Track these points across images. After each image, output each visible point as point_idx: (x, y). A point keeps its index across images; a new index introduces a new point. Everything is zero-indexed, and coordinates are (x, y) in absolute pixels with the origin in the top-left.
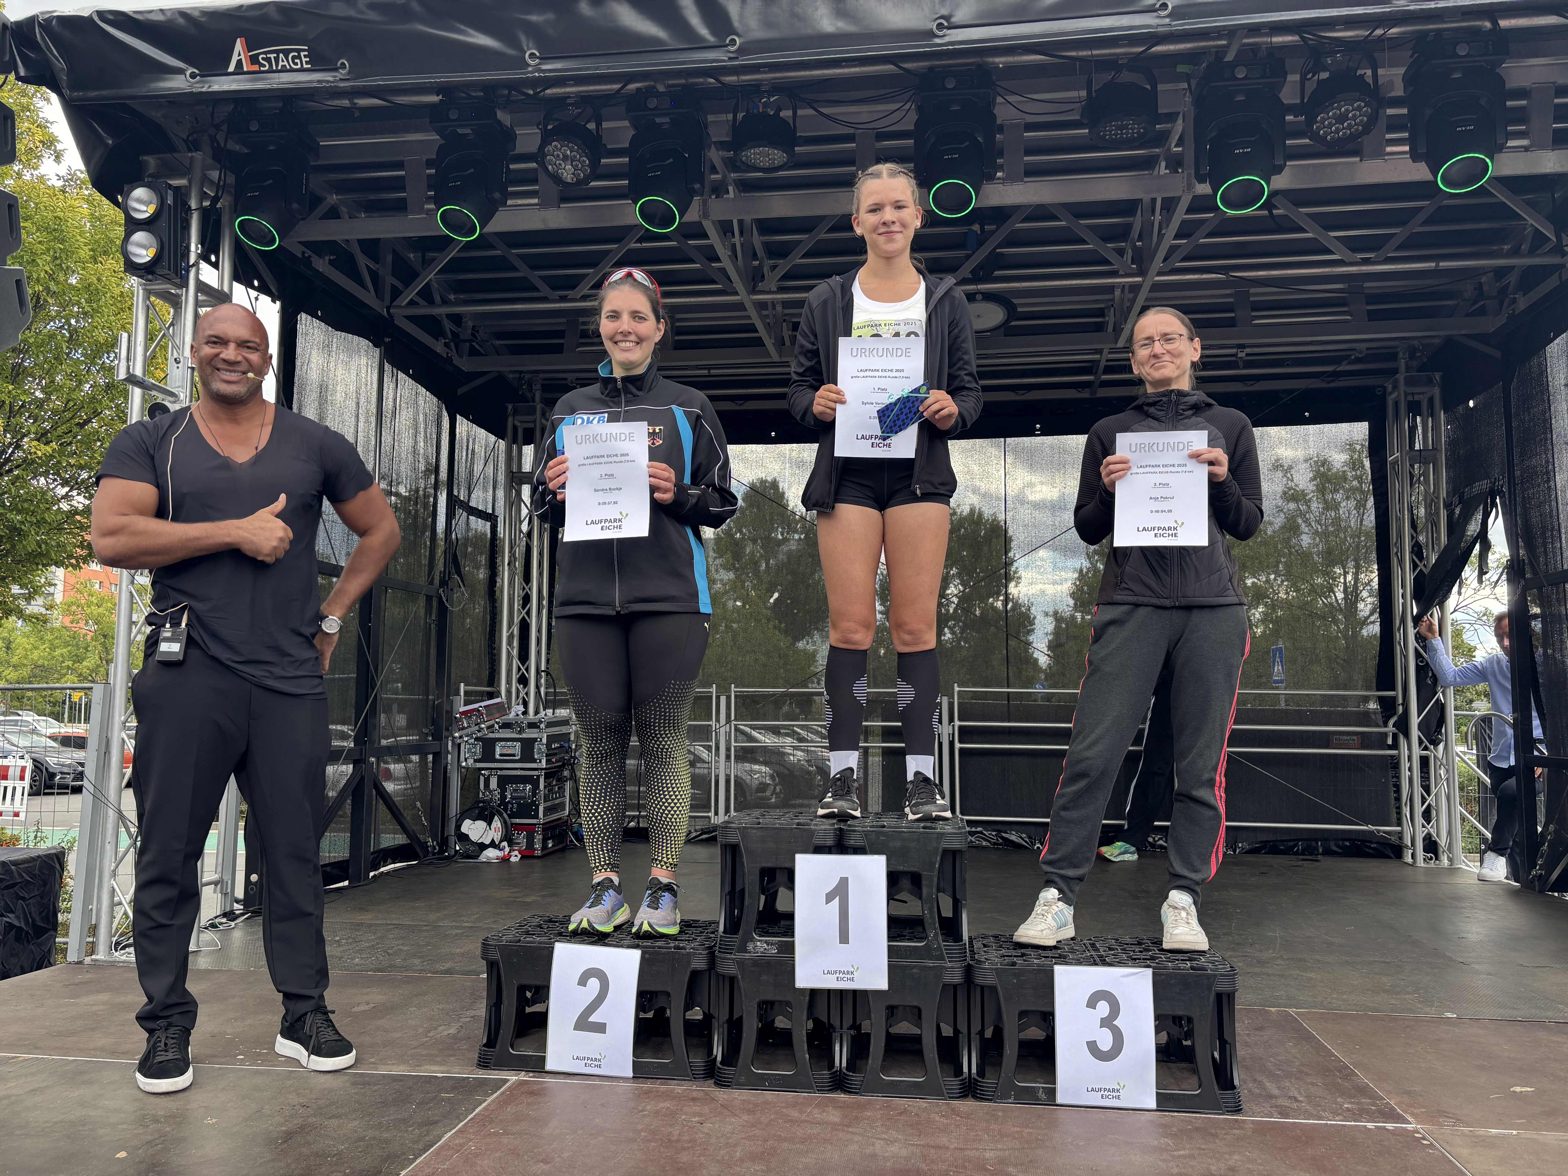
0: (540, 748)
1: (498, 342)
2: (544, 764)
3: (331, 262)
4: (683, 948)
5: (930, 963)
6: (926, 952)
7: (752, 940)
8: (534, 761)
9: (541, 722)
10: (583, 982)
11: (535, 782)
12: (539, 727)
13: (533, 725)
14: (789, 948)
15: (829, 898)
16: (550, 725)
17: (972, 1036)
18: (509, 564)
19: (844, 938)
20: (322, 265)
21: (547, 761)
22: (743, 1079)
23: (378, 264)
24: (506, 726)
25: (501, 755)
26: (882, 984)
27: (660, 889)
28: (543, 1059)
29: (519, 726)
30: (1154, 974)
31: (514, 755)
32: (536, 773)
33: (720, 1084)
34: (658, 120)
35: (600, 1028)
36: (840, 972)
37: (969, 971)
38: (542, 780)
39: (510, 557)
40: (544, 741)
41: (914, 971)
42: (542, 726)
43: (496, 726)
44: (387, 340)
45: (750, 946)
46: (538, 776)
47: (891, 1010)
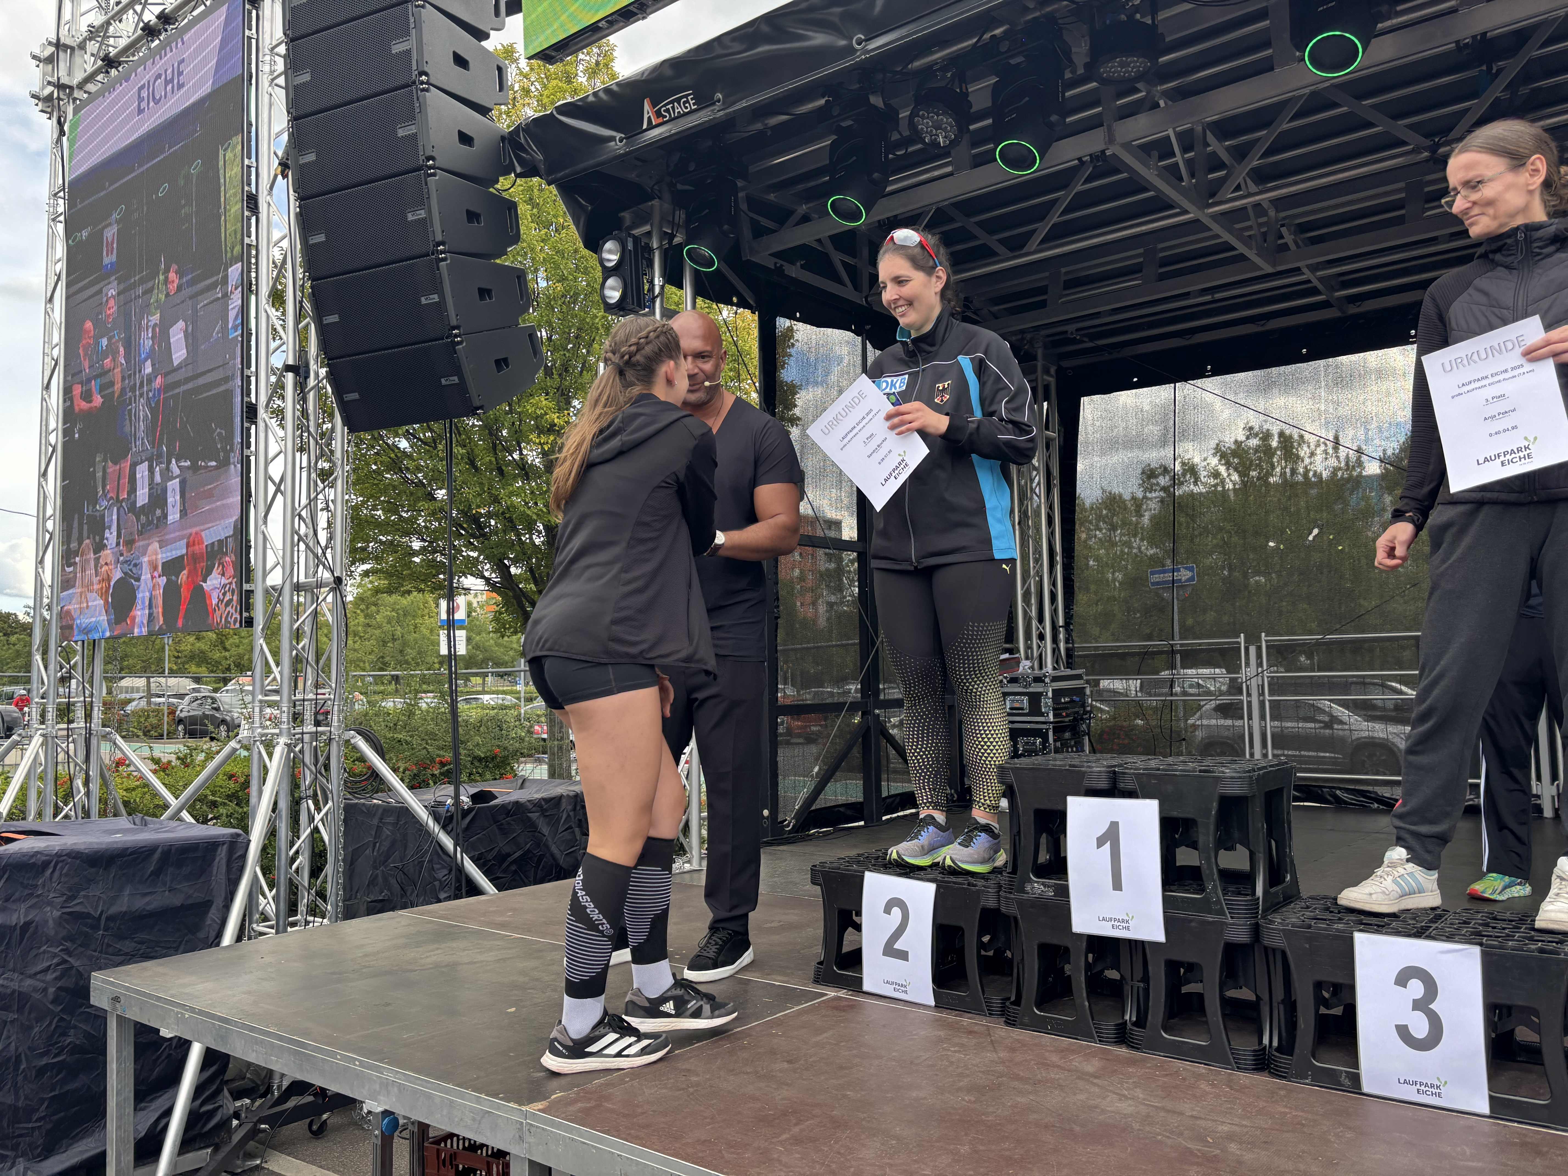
0: (1047, 703)
1: (996, 308)
2: (1051, 717)
3: (802, 267)
4: (975, 886)
5: (1210, 918)
6: (1205, 906)
7: (1030, 881)
8: (1042, 714)
9: (1045, 676)
10: (888, 910)
11: (1045, 737)
12: (1043, 681)
13: (1038, 680)
14: (1064, 891)
15: (1100, 842)
16: (1055, 679)
17: (1275, 1004)
18: (1019, 523)
19: (1117, 885)
20: (794, 271)
21: (1055, 716)
22: (1026, 1020)
23: (855, 257)
24: (1013, 680)
25: (1011, 709)
26: (1160, 936)
27: (976, 829)
28: (860, 980)
29: (1025, 680)
30: (1483, 952)
31: (1022, 709)
32: (1044, 726)
33: (1008, 1023)
34: (1013, 62)
35: (903, 955)
36: (1115, 920)
37: (1256, 930)
38: (1051, 733)
39: (1020, 517)
40: (1050, 694)
41: (1193, 924)
42: (1047, 680)
43: (1005, 681)
44: (868, 327)
45: (1028, 888)
46: (1047, 730)
47: (1172, 966)
